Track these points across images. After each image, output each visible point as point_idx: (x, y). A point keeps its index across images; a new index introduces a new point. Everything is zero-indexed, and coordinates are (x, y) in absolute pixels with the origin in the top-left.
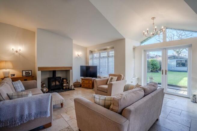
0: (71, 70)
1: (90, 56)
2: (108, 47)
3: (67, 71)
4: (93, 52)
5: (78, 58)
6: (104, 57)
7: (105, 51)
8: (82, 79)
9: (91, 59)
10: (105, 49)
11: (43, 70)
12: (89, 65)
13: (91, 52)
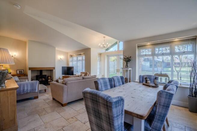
0: (54, 70)
1: (70, 59)
2: (82, 53)
3: (51, 70)
4: (73, 56)
5: (61, 60)
6: (79, 60)
7: (80, 56)
8: (63, 76)
9: (71, 61)
10: (80, 55)
11: (32, 70)
12: (70, 66)
13: (71, 56)
